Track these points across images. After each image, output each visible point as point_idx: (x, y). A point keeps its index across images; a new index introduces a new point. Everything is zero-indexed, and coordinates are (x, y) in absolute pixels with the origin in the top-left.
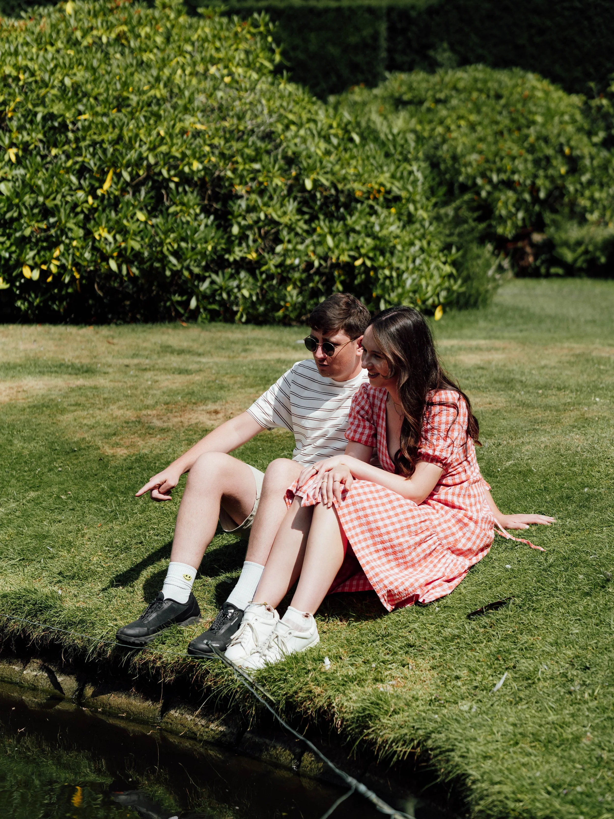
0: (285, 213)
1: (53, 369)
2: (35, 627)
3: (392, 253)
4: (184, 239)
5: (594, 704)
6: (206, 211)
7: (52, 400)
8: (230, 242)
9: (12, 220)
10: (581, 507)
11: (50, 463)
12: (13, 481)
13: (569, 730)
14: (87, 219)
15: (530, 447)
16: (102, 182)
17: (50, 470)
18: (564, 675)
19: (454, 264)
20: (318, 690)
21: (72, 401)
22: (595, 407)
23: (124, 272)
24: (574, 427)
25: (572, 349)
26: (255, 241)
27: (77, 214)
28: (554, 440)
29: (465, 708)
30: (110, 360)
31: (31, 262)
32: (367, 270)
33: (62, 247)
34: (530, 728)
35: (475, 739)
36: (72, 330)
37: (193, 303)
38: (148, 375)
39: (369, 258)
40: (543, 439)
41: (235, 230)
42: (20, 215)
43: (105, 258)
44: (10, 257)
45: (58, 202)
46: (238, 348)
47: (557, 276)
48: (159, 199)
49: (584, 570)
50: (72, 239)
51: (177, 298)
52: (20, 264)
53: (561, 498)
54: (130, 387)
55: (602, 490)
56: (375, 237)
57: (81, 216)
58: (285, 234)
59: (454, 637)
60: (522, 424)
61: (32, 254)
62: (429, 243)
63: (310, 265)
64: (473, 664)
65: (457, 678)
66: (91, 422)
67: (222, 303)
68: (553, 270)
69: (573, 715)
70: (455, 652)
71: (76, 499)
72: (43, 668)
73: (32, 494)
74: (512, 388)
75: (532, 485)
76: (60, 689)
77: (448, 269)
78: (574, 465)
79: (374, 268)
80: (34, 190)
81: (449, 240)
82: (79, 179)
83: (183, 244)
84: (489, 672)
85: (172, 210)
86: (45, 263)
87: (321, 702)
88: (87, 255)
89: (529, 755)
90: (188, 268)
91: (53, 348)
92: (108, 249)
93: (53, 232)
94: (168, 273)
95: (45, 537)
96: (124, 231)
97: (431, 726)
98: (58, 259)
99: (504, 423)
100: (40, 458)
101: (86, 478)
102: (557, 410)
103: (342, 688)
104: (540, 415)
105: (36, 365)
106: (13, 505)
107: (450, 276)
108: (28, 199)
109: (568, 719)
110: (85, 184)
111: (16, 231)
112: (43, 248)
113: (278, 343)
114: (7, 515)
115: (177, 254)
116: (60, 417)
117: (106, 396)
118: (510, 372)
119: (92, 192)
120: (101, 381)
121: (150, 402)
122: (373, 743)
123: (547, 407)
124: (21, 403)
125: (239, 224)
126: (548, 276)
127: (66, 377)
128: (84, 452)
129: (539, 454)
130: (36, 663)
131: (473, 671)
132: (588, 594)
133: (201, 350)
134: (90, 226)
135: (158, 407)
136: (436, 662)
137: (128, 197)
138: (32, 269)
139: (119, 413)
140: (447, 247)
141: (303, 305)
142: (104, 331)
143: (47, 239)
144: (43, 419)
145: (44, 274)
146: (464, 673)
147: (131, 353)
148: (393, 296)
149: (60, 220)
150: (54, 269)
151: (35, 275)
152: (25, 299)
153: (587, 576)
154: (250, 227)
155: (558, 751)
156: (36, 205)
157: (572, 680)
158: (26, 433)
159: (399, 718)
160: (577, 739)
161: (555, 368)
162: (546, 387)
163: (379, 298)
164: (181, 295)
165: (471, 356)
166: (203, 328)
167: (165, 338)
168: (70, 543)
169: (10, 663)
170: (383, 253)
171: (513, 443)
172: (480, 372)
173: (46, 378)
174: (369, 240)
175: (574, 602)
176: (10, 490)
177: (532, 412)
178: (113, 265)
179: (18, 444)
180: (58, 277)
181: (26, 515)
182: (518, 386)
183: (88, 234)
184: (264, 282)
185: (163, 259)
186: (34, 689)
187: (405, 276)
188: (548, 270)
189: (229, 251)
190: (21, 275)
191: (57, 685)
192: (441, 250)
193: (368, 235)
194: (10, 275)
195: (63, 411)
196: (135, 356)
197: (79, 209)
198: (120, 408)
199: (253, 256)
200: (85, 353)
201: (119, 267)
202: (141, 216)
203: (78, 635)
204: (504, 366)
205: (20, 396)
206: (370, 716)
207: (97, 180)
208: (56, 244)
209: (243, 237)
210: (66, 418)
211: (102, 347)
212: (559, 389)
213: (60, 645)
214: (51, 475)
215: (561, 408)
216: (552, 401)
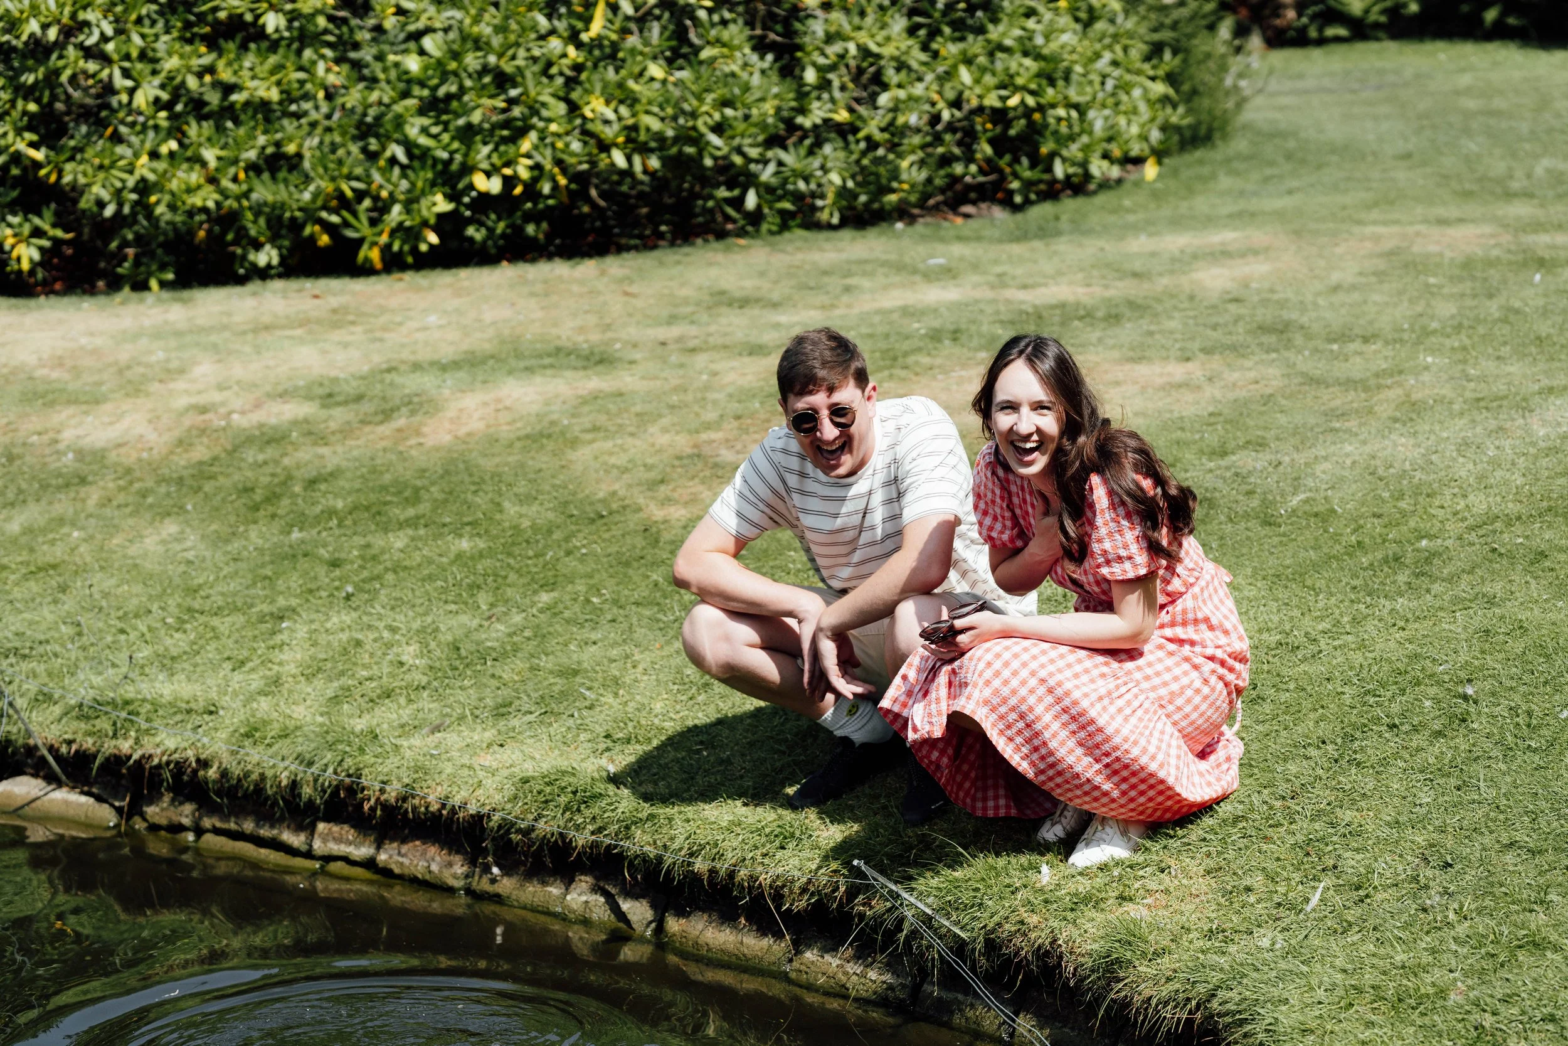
0: (888, 39)
1: (547, 361)
2: (578, 828)
3: (1067, 78)
4: (726, 103)
5: (1462, 929)
6: (761, 46)
7: (553, 423)
8: (802, 95)
9: (449, 97)
10: (1417, 576)
11: (567, 539)
12: (513, 577)
13: (1429, 979)
14: (571, 82)
15: (1327, 466)
16: (588, 20)
17: (569, 553)
18: (1415, 879)
19: (1171, 79)
20: (1033, 920)
21: (586, 421)
22: (1426, 377)
23: (638, 167)
24: (1396, 420)
25: (1377, 239)
26: (843, 88)
27: (551, 78)
28: (1367, 449)
29: (1266, 943)
30: (632, 332)
31: (485, 165)
32: (1028, 112)
33: (533, 136)
34: (1369, 978)
35: (1286, 1001)
36: (559, 269)
37: (751, 200)
38: (701, 360)
39: (1033, 93)
40: (1348, 448)
41: (810, 76)
42: (462, 90)
43: (604, 147)
44: (451, 160)
45: (520, 62)
46: (834, 283)
47: (1338, 40)
48: (680, 35)
49: (1433, 691)
50: (549, 120)
51: (723, 193)
52: (467, 169)
53: (1386, 560)
54: (676, 389)
55: (1449, 543)
56: (1038, 57)
57: (560, 81)
58: (891, 75)
59: (1237, 819)
60: (1312, 421)
61: (486, 150)
62: (1125, 49)
63: (936, 118)
64: (1271, 865)
65: (1248, 889)
66: (620, 460)
67: (798, 197)
68: (1330, 32)
69: (1433, 951)
70: (1241, 843)
71: (615, 602)
72: (596, 889)
73: (545, 598)
74: (1289, 345)
75: (1336, 538)
76: (627, 922)
77: (1160, 88)
78: (1401, 497)
79: (1041, 108)
80: (478, 44)
81: (1156, 37)
82: (549, 17)
83: (729, 112)
84: (1297, 877)
85: (705, 54)
86: (507, 164)
87: (1040, 937)
88: (576, 146)
89: (1370, 1024)
90: (739, 151)
91: (539, 314)
92: (608, 133)
93: (517, 111)
94: (708, 162)
95: (576, 673)
96: (631, 100)
97: (1215, 977)
98: (528, 156)
99: (1283, 419)
100: (550, 532)
101: (627, 564)
102: (1366, 389)
103: (1070, 915)
104: (1337, 399)
105: (519, 355)
106: (517, 618)
107: (1165, 100)
108: (472, 61)
109: (1427, 958)
110: (561, 25)
111: (458, 116)
112: (505, 140)
113: (899, 267)
114: (510, 635)
115: (719, 129)
116: (572, 455)
117: (638, 408)
118: (1282, 304)
119: (573, 37)
120: (626, 380)
121: (711, 415)
122: (1126, 1004)
123: (1349, 384)
124: (506, 432)
125: (814, 64)
126: (1321, 42)
127: (569, 374)
128: (617, 518)
129: (1342, 479)
130: (584, 882)
131: (1272, 878)
132: (1439, 734)
133: (775, 296)
134: (575, 95)
135: (725, 426)
136: (1211, 864)
137: (633, 41)
138: (488, 174)
139: (663, 440)
140: (1155, 51)
141: (929, 181)
142: (615, 266)
143: (506, 124)
144: (543, 460)
145: (509, 182)
146: (1257, 881)
147: (665, 313)
148: (1074, 150)
149: (525, 93)
150: (524, 174)
151: (494, 186)
152: (481, 224)
153: (1437, 701)
154: (833, 68)
155: (1415, 1016)
156: (485, 70)
157: (1427, 887)
158: (522, 487)
159: (1166, 962)
160: (1442, 993)
161: (1353, 287)
162: (1343, 337)
163: (1053, 155)
164: (730, 188)
165: (1216, 271)
166: (771, 245)
167: (714, 272)
168: (616, 681)
169: (544, 883)
170: (1052, 82)
171: (1301, 458)
172: (1233, 308)
173: (538, 379)
174: (1028, 62)
175: (1419, 749)
176: (509, 592)
177: (1325, 394)
178: (619, 158)
179: (511, 509)
180: (531, 190)
181: (541, 636)
182: (1299, 340)
183: (574, 108)
184: (864, 154)
185: (697, 140)
186: (586, 922)
187: (1091, 114)
188: (1320, 30)
189: (803, 111)
190: (471, 187)
191: (621, 916)
192: (1147, 58)
193: (1026, 54)
194: (453, 187)
195: (574, 443)
196: (672, 320)
197: (554, 70)
198: (665, 430)
199: (843, 116)
200: (592, 320)
201: (629, 159)
202: (656, 70)
203: (647, 838)
204: (1272, 291)
205: (504, 417)
206: (1118, 961)
207: (580, 17)
208: (522, 132)
209: (824, 85)
210: (582, 456)
211: (616, 305)
212: (1366, 340)
213: (621, 856)
214: (572, 563)
215: (1372, 382)
216: (1356, 367)
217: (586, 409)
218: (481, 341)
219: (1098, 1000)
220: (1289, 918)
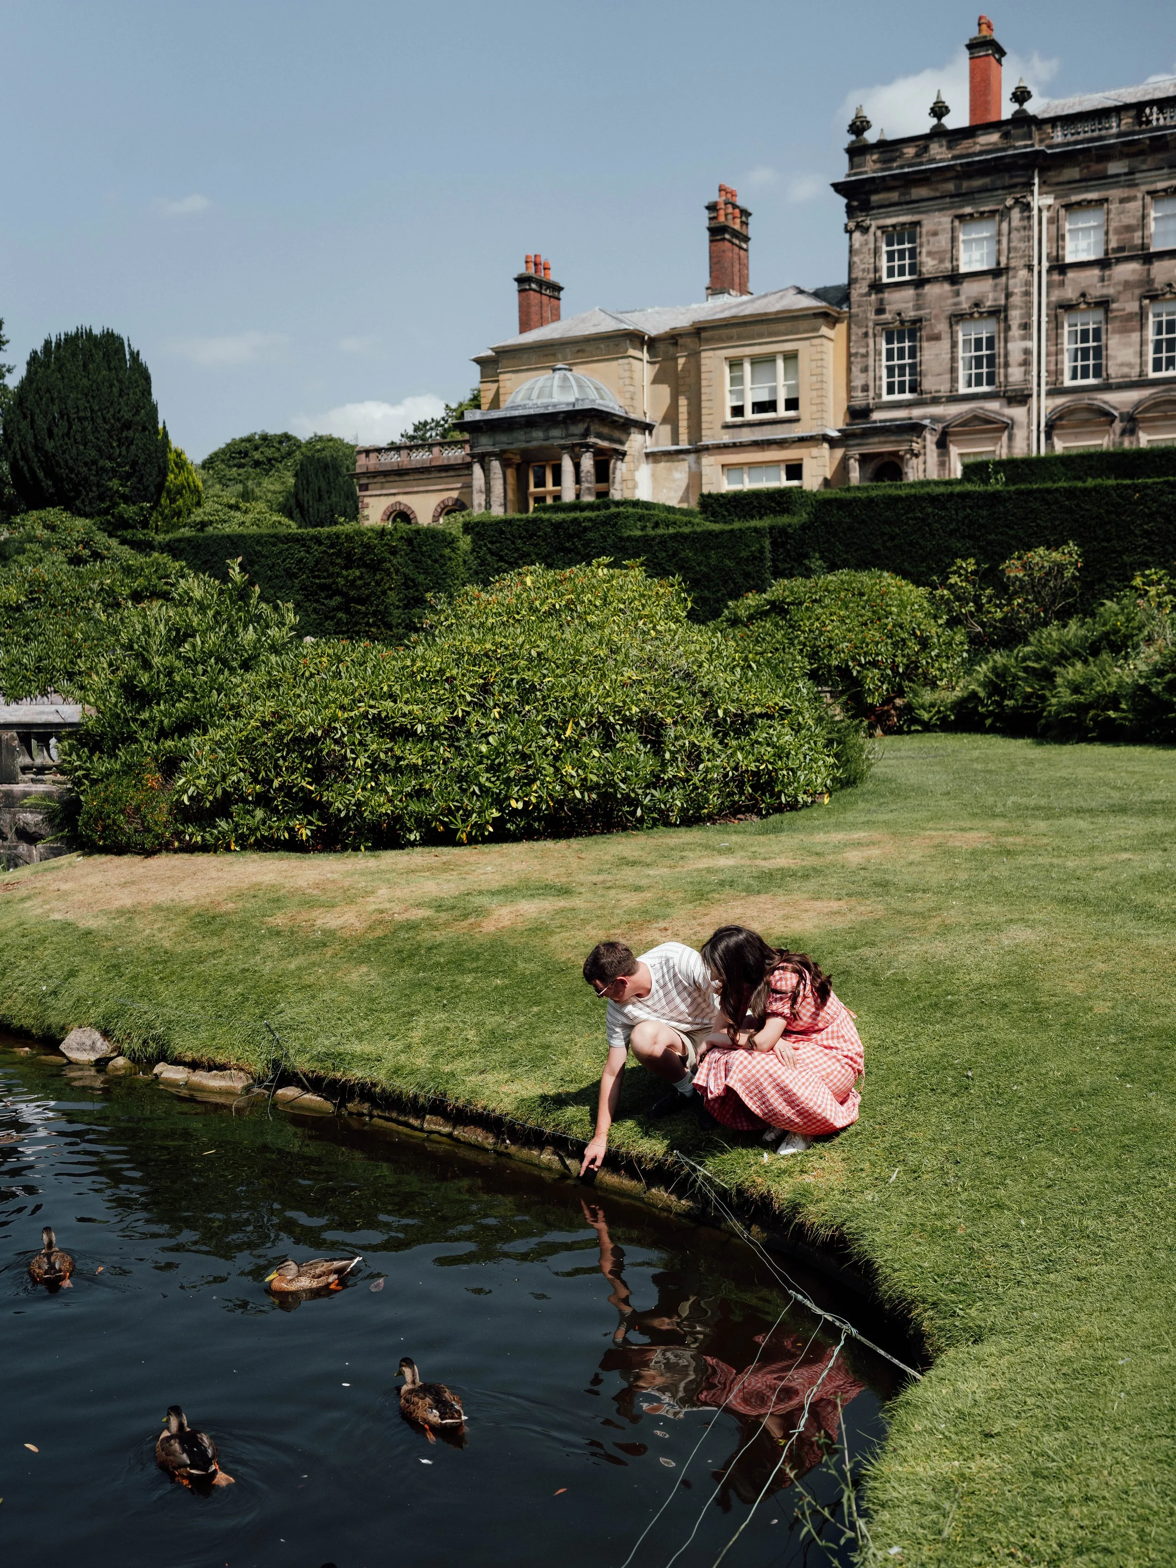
0: (704, 739)
1: (541, 891)
2: (547, 1124)
3: (787, 757)
4: (628, 769)
5: (964, 1196)
6: (644, 742)
7: (542, 923)
8: (664, 764)
9: (500, 764)
10: (946, 1014)
11: (546, 981)
12: (520, 998)
13: (947, 1221)
14: (557, 758)
15: (904, 956)
16: (565, 730)
17: (547, 988)
18: (942, 1169)
19: (837, 756)
20: (760, 1180)
21: (557, 922)
22: (952, 912)
23: (586, 798)
24: (937, 934)
25: (931, 838)
26: (682, 761)
27: (547, 756)
28: (924, 948)
29: (869, 1198)
30: (581, 878)
31: (516, 796)
32: (769, 773)
33: (538, 783)
34: (919, 1219)
35: (879, 1230)
36: (549, 844)
37: (639, 812)
38: (612, 892)
39: (771, 763)
40: (914, 948)
41: (667, 756)
42: (506, 761)
43: (571, 788)
44: (500, 793)
45: (533, 749)
46: (677, 854)
47: (917, 731)
48: (608, 736)
49: (952, 1073)
50: (546, 776)
51: (626, 809)
52: (508, 798)
53: (931, 1005)
54: (600, 907)
55: (961, 998)
56: (774, 746)
57: (551, 757)
58: (705, 756)
59: (857, 1134)
60: (897, 933)
61: (516, 789)
62: (815, 743)
63: (726, 775)
64: (873, 1158)
65: (862, 1170)
66: (572, 942)
67: (661, 811)
68: (913, 728)
69: (950, 1207)
70: (860, 1146)
71: (568, 1012)
72: (555, 1153)
73: (535, 1009)
74: (888, 893)
75: (907, 993)
76: (569, 1170)
77: (831, 760)
78: (939, 974)
79: (776, 770)
80: (514, 740)
81: (830, 736)
82: (547, 728)
83: (629, 773)
84: (885, 1164)
85: (618, 746)
86: (526, 796)
87: (764, 1190)
88: (558, 788)
89: (919, 1244)
90: (633, 790)
91: (539, 867)
92: (573, 782)
93: (531, 771)
94: (619, 796)
95: (548, 1047)
96: (584, 767)
97: (845, 1215)
98: (536, 792)
99: (884, 932)
100: (539, 977)
101: (574, 994)
102: (924, 918)
103: (777, 1179)
104: (910, 922)
105: (528, 888)
106: (522, 1019)
107: (833, 766)
108: (511, 748)
109: (947, 1210)
110: (552, 732)
111: (504, 773)
112: (525, 785)
113: (707, 847)
114: (519, 1027)
115: (623, 781)
116: (551, 939)
117: (582, 917)
118: (885, 871)
119: (558, 738)
120: (577, 902)
121: (615, 921)
122: (802, 1225)
123: (915, 914)
124: (520, 927)
125: (670, 751)
126: (909, 732)
127: (551, 898)
128: (570, 971)
129: (911, 963)
130: (549, 1149)
131: (873, 1164)
132: (955, 1095)
133: (648, 860)
134: (558, 764)
135: (622, 926)
136: (845, 1156)
137: (585, 739)
138: (517, 801)
139: (593, 933)
140: (829, 743)
141: (722, 803)
142: (575, 843)
143: (526, 777)
144: (536, 942)
145: (526, 804)
146: (866, 1165)
147: (597, 868)
148: (790, 790)
149: (535, 763)
150: (534, 800)
151: (520, 805)
152: (514, 823)
153: (954, 1078)
154: (678, 752)
155: (940, 1241)
156: (517, 751)
157: (947, 1173)
158: (526, 955)
159: (822, 1206)
160: (954, 1229)
161: (919, 863)
162: (914, 890)
163: (780, 792)
164: (629, 806)
165: (855, 853)
166: (648, 834)
167: (620, 847)
168: (567, 1051)
169: (530, 1149)
170: (780, 758)
171: (892, 952)
172: (862, 872)
173: (536, 901)
174: (769, 749)
175: (945, 1102)
176: (519, 1006)
177: (904, 919)
178: (578, 794)
179: (521, 965)
180: (537, 807)
181: (533, 1028)
182: (893, 891)
183: (557, 770)
184: (692, 792)
185: (614, 786)
186: (550, 1169)
187: (799, 773)
188: (909, 727)
189: (664, 771)
190: (510, 805)
191: (566, 1167)
192: (826, 746)
193: (768, 745)
194: (501, 806)
195: (552, 933)
196: (600, 871)
197: (549, 752)
198: (594, 928)
199: (682, 774)
200: (563, 870)
201: (582, 794)
202: (595, 753)
203: (579, 1130)
204: (881, 864)
205: (520, 919)
206: (799, 1204)
207: (561, 728)
208: (534, 781)
209: (674, 759)
210: (555, 940)
211: (574, 863)
212: (924, 891)
213: (567, 1139)
214: (548, 993)
215: (927, 914)
216: (919, 906)
217: (557, 917)
218: (511, 881)
219: (790, 1222)
220: (881, 1185)
